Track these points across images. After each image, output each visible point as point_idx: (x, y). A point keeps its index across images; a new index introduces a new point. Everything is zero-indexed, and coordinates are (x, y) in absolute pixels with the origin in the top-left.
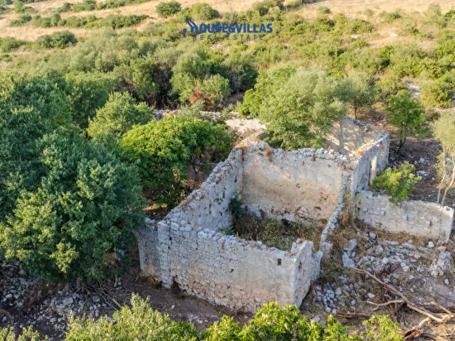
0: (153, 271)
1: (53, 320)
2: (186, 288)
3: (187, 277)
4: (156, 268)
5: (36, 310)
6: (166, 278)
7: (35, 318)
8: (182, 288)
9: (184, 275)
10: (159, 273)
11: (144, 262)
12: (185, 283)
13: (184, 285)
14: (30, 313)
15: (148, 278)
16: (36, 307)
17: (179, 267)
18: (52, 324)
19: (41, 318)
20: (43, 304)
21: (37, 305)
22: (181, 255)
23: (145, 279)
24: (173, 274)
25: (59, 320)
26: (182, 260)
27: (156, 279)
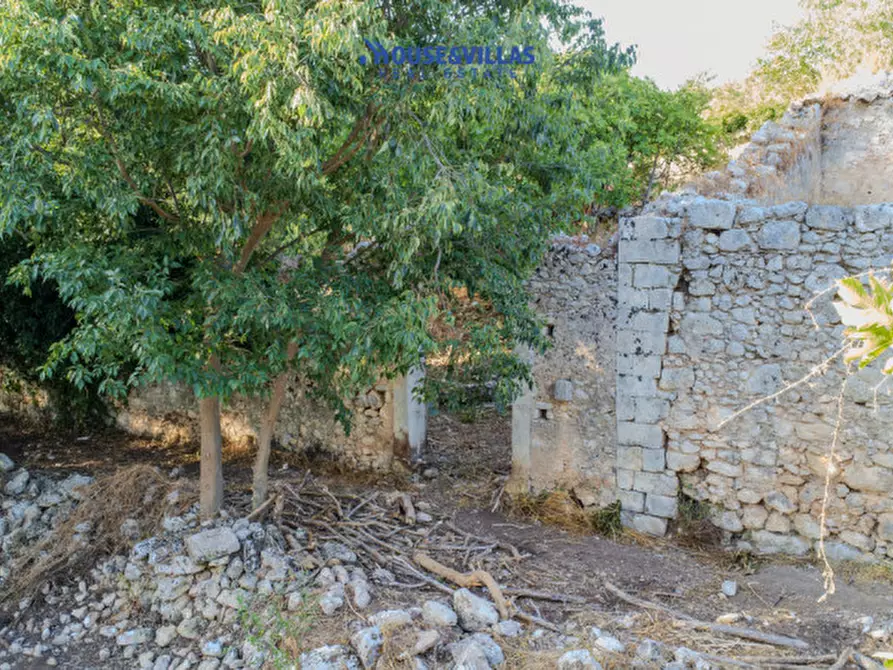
0: (577, 461)
1: (131, 638)
2: (753, 518)
3: (768, 459)
4: (592, 444)
5: (56, 606)
6: (644, 484)
7: (46, 632)
8: (729, 522)
9: (747, 455)
10: (606, 466)
11: (533, 427)
12: (747, 495)
13: (743, 505)
14: (23, 619)
15: (544, 496)
16: (58, 594)
17: (721, 417)
18: (128, 653)
19: (70, 634)
20: (91, 581)
21: (60, 583)
22: (737, 349)
23: (534, 507)
24: (683, 457)
25: (164, 635)
26: (744, 375)
27: (588, 498)
